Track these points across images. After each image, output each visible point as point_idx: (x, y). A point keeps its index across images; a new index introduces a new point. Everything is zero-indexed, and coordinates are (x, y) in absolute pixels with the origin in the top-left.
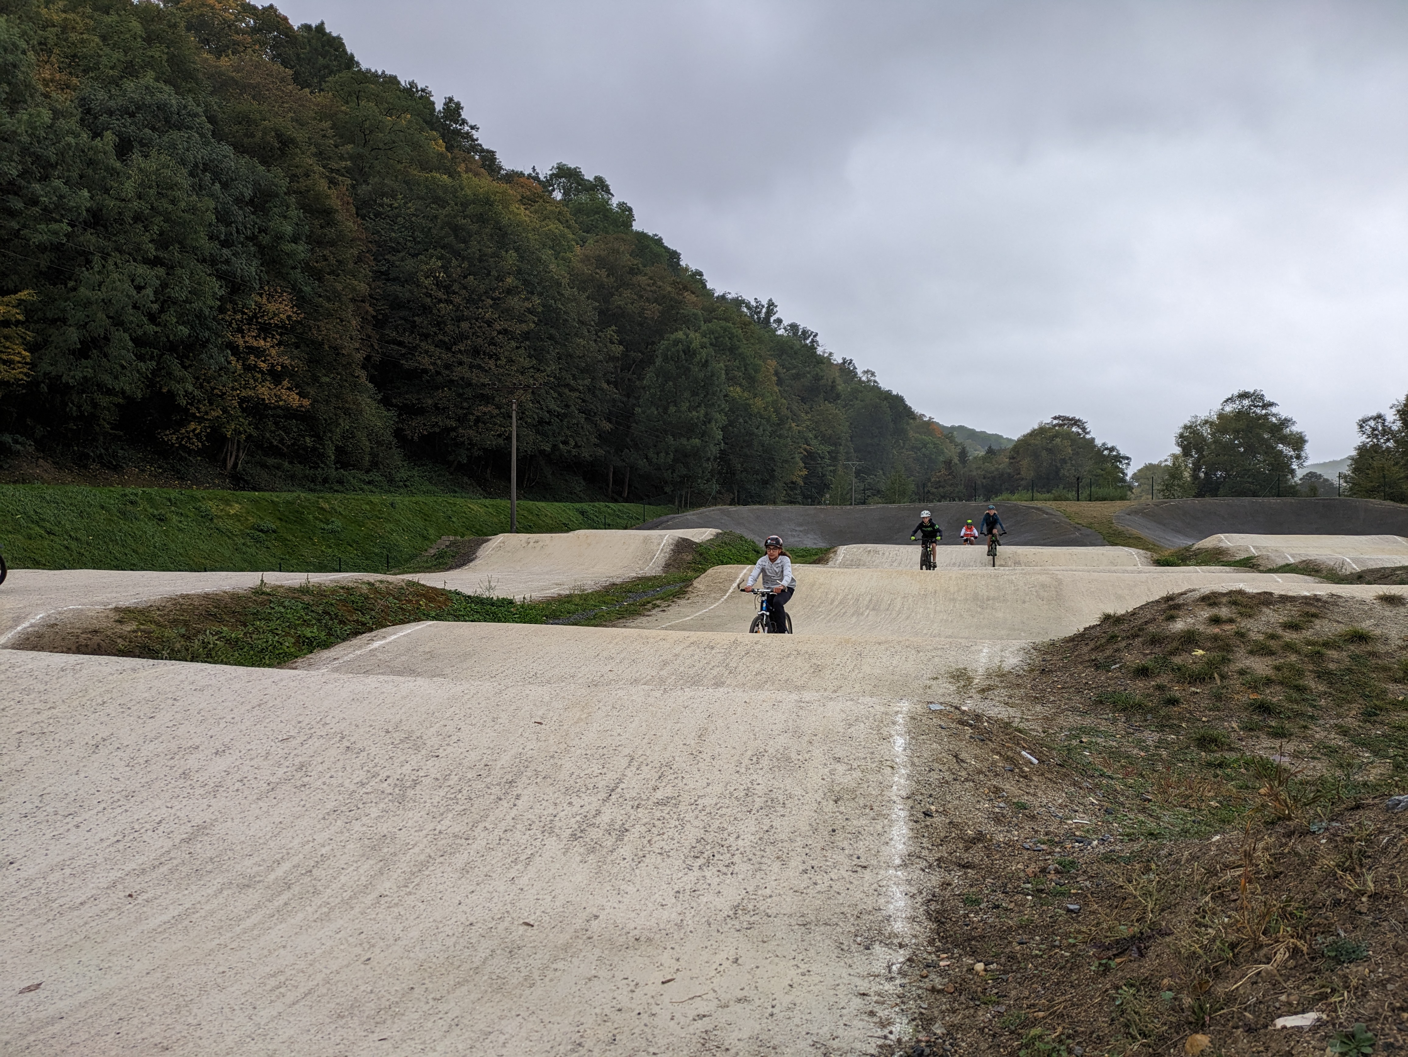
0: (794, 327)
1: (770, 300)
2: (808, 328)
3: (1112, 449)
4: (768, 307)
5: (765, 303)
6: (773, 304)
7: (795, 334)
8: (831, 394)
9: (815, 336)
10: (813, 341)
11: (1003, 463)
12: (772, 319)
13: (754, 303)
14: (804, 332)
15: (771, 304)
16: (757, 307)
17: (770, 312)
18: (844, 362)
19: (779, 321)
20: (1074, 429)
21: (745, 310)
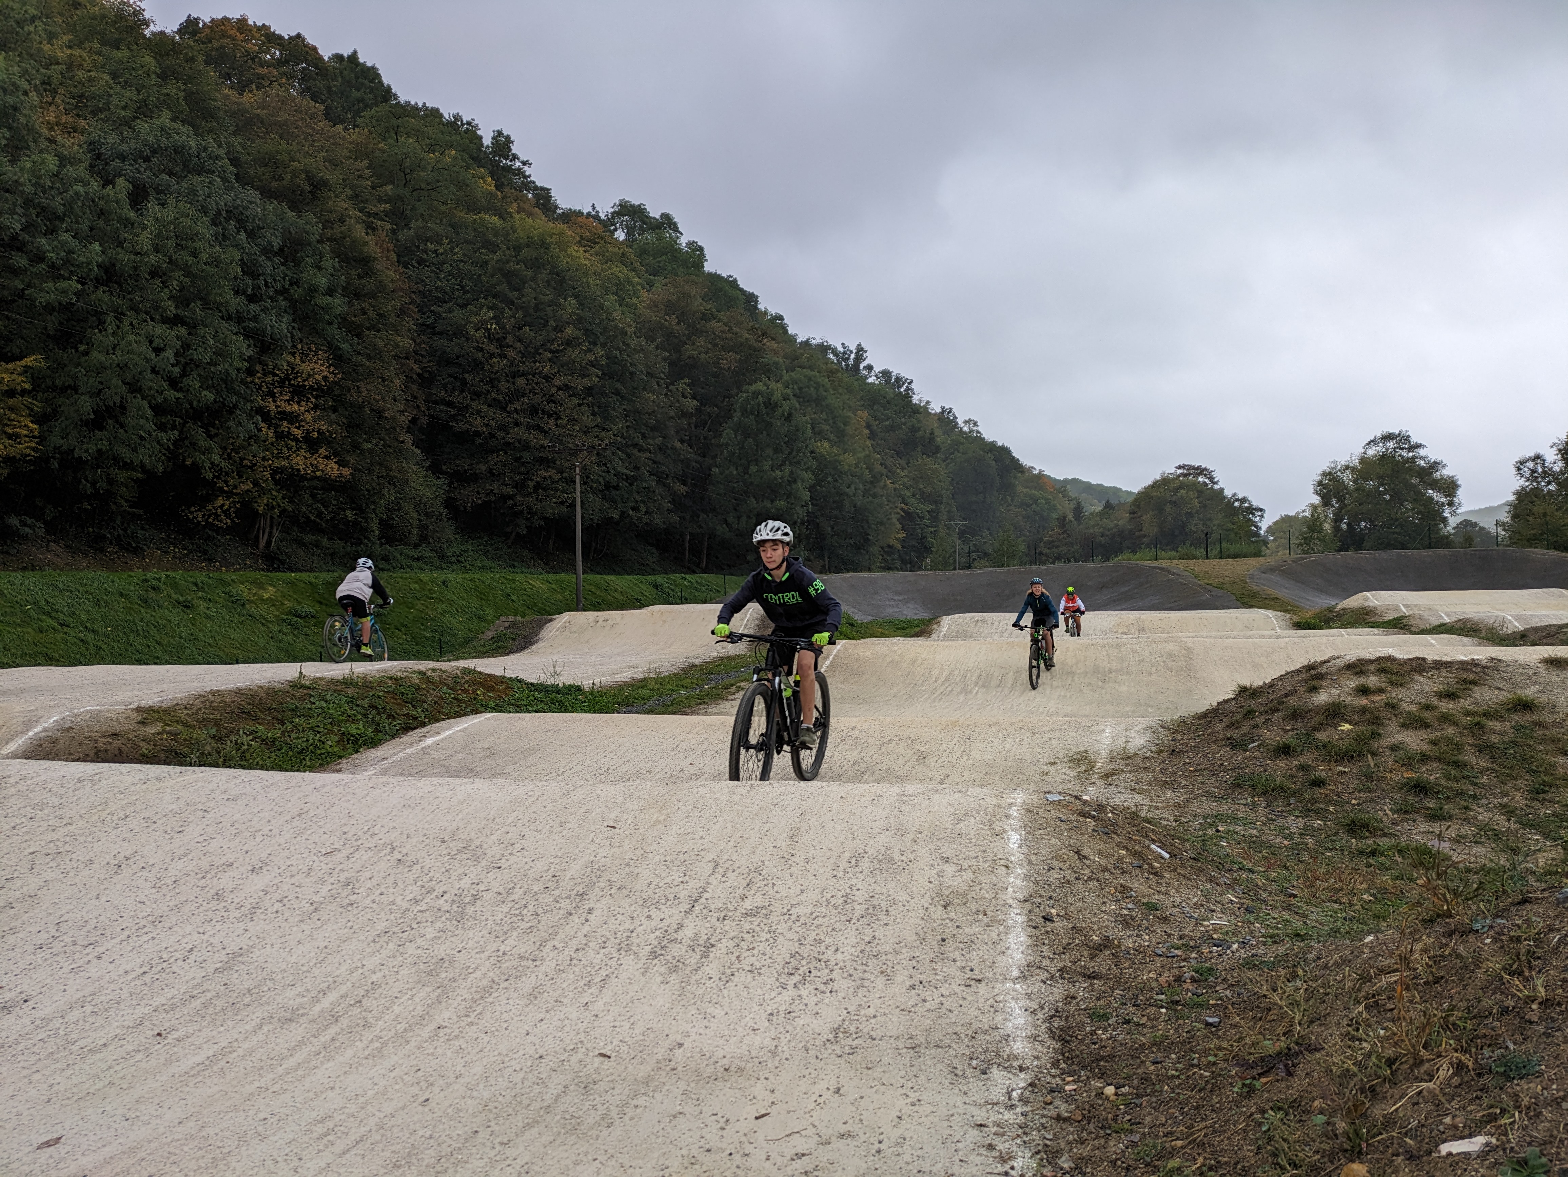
0: (886, 374)
1: (859, 345)
2: (902, 375)
3: (1244, 500)
4: (857, 353)
5: (853, 348)
6: (862, 349)
7: (888, 381)
8: (930, 447)
9: (910, 383)
10: (907, 389)
11: (1123, 520)
12: (862, 366)
13: (840, 349)
14: (898, 379)
15: (860, 349)
16: (844, 353)
17: (859, 358)
18: (943, 411)
19: (870, 368)
20: (1201, 479)
21: (831, 356)
